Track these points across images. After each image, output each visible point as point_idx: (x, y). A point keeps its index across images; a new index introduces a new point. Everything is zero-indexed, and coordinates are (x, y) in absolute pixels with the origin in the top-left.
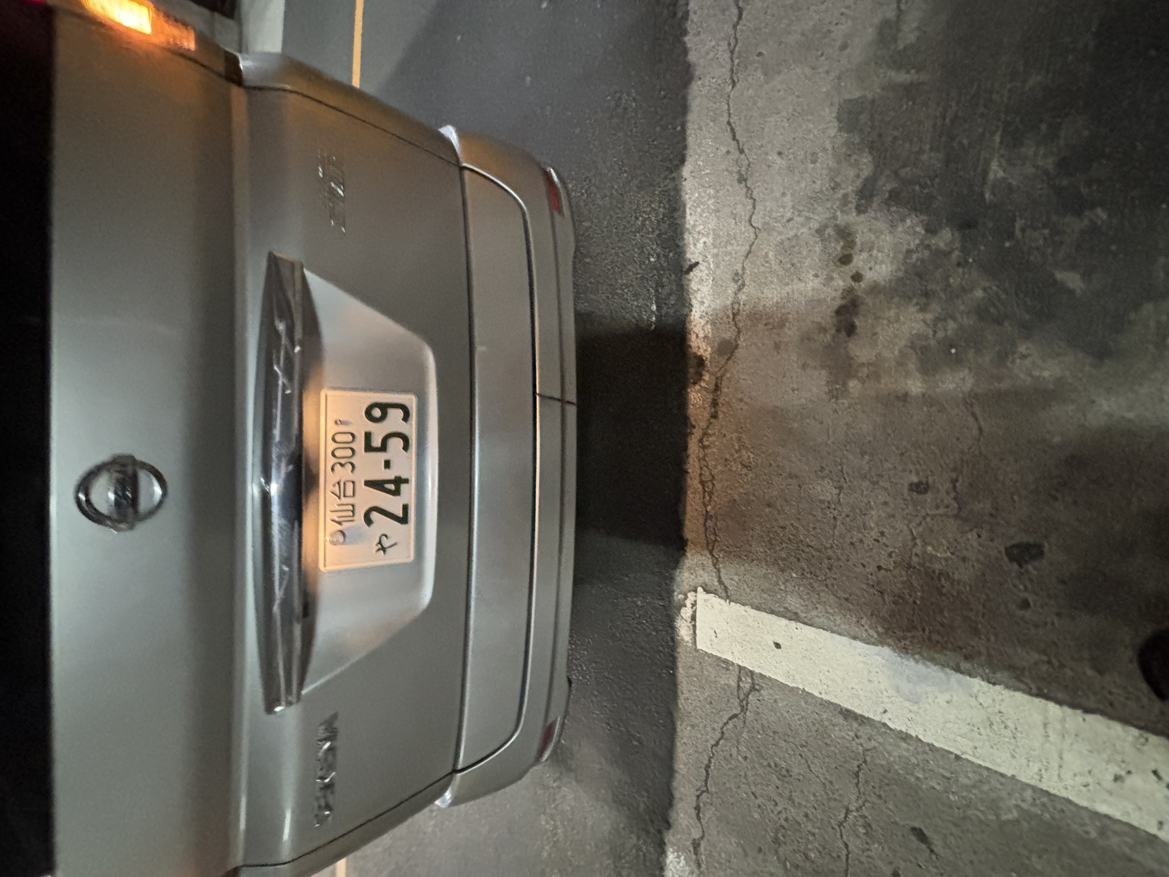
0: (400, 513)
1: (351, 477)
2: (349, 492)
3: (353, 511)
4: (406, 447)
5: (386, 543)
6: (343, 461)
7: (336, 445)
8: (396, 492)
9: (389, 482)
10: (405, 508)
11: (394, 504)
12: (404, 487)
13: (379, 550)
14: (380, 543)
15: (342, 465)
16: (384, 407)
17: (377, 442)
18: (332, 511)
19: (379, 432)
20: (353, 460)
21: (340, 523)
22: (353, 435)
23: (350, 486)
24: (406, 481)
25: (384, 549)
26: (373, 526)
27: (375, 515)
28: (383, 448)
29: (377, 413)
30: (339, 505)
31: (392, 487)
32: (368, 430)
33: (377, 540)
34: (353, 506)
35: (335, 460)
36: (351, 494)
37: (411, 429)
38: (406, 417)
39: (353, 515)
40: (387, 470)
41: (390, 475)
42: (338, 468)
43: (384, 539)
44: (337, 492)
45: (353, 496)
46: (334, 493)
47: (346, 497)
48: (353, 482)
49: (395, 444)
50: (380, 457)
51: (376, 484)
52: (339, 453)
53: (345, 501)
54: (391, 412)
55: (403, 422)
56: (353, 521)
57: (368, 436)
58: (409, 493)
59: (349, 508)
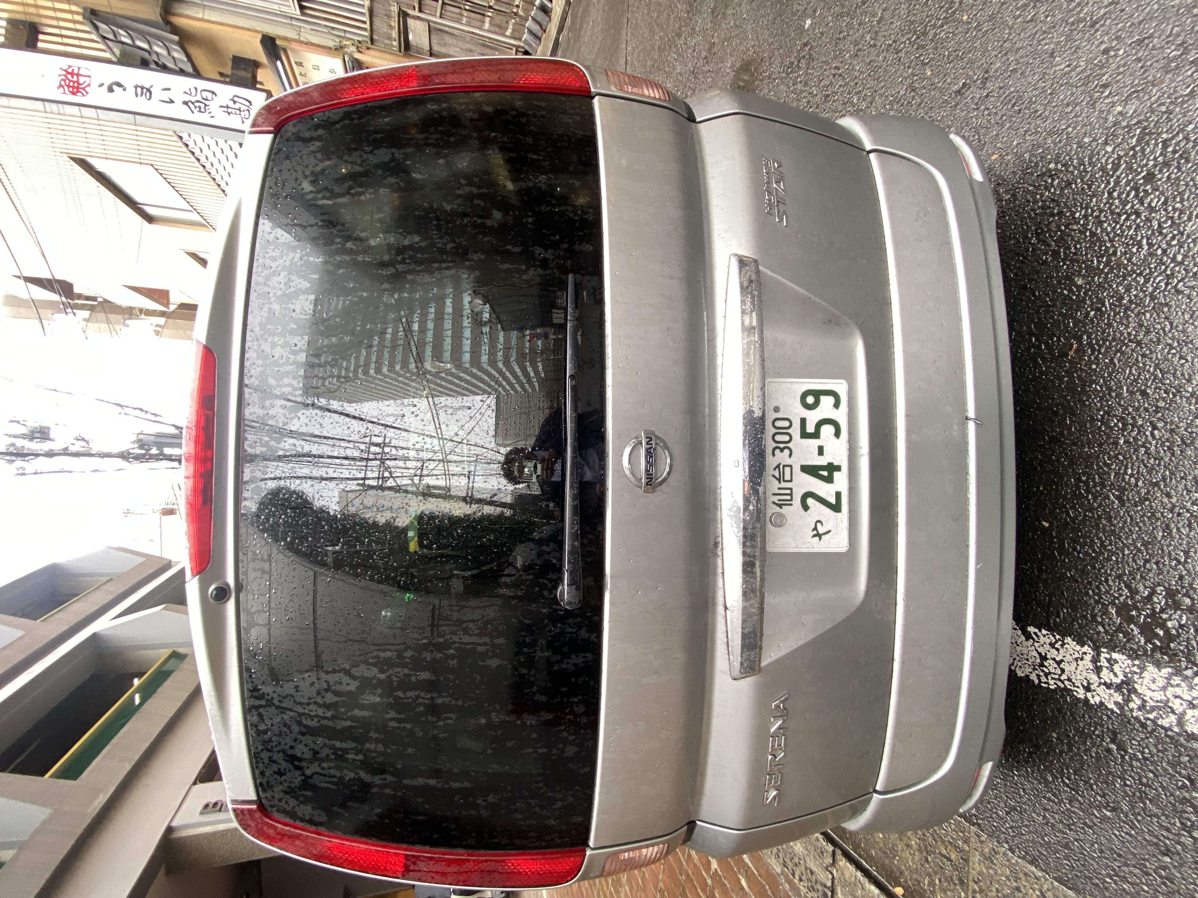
0: (833, 500)
1: (788, 461)
2: (787, 477)
3: (791, 495)
4: (837, 434)
5: (821, 530)
6: (782, 446)
7: (775, 431)
8: (829, 480)
9: (822, 468)
10: (838, 495)
11: (827, 492)
12: (836, 474)
13: (814, 536)
14: (815, 529)
15: (781, 449)
16: (817, 394)
17: (810, 429)
18: (773, 494)
19: (813, 417)
20: (791, 445)
21: (780, 506)
22: (790, 422)
23: (787, 470)
24: (838, 468)
25: (819, 536)
26: (808, 512)
27: (810, 501)
28: (816, 435)
29: (810, 400)
30: (779, 489)
31: (825, 473)
32: (803, 416)
33: (813, 526)
34: (791, 489)
35: (774, 445)
36: (789, 479)
37: (841, 416)
38: (837, 405)
39: (791, 500)
40: (821, 457)
41: (822, 461)
42: (777, 451)
43: (819, 525)
44: (777, 475)
45: (791, 481)
46: (773, 476)
47: (784, 481)
48: (791, 466)
49: (827, 430)
50: (814, 443)
51: (811, 470)
52: (778, 438)
53: (784, 485)
54: (823, 398)
55: (835, 410)
56: (791, 505)
57: (803, 421)
58: (841, 481)
59: (789, 492)
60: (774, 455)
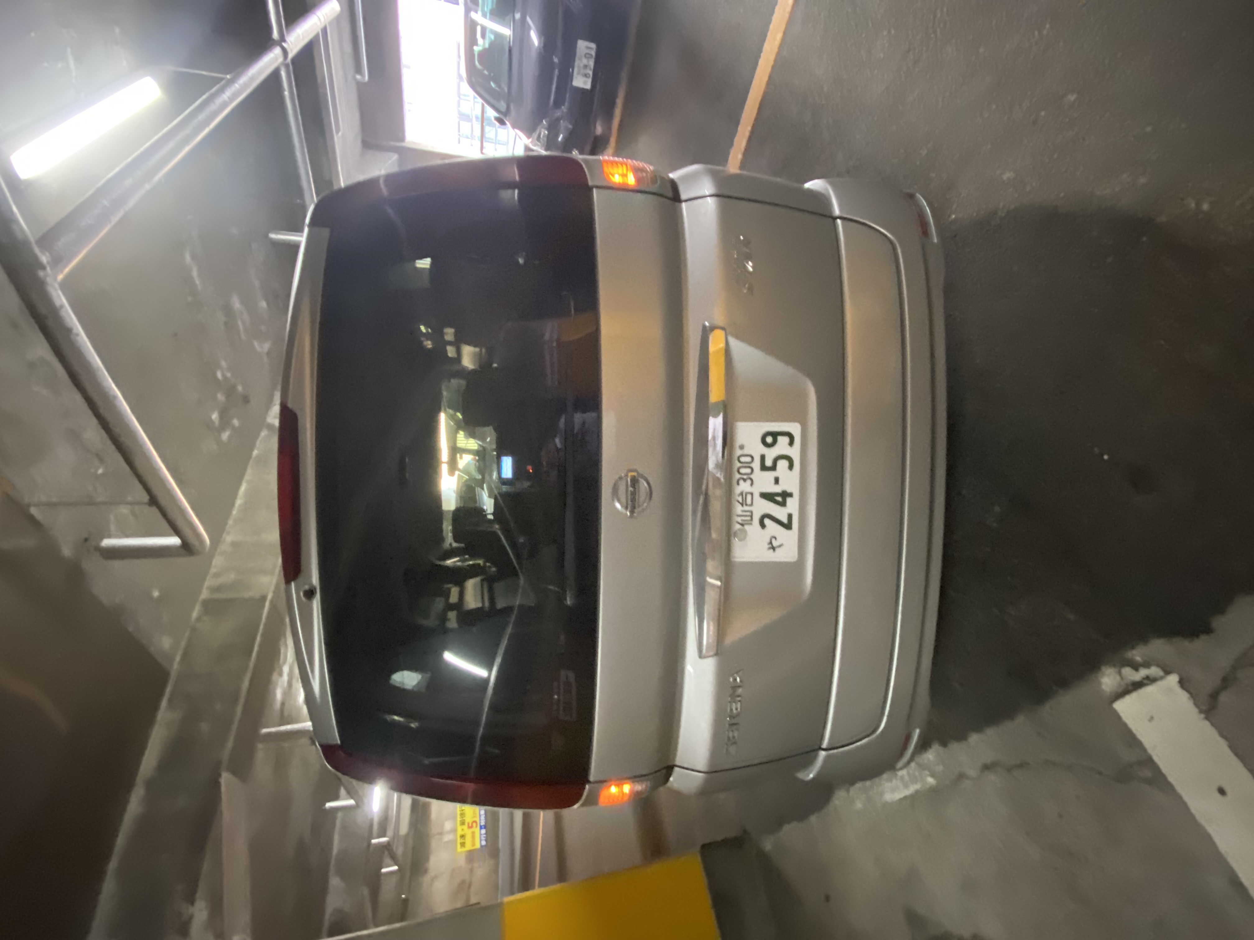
0: (785, 520)
1: (750, 489)
2: (749, 502)
3: (751, 516)
4: (791, 467)
5: (775, 543)
6: (745, 477)
7: (740, 465)
8: (783, 504)
9: (777, 494)
10: (790, 516)
11: (781, 513)
12: (789, 500)
13: (769, 548)
14: (771, 543)
15: (745, 480)
16: (775, 435)
17: (769, 463)
18: (738, 516)
19: (771, 454)
20: (752, 476)
21: (742, 525)
22: (752, 457)
23: (749, 497)
24: (791, 495)
25: (773, 548)
26: (766, 528)
27: (767, 521)
28: (773, 468)
29: (769, 440)
30: (742, 511)
31: (779, 499)
32: (763, 453)
33: (768, 541)
34: (751, 512)
35: (739, 476)
37: (795, 452)
38: (791, 444)
39: (752, 519)
40: (777, 486)
41: (778, 489)
42: (741, 482)
43: (773, 540)
44: (741, 501)
45: (752, 504)
46: (739, 502)
47: (746, 505)
48: (752, 494)
49: (783, 464)
50: (771, 475)
51: (768, 497)
52: (743, 471)
53: (746, 508)
54: (780, 439)
55: (789, 447)
56: (751, 524)
57: (763, 458)
58: (793, 505)
59: (749, 514)
60: (738, 484)
